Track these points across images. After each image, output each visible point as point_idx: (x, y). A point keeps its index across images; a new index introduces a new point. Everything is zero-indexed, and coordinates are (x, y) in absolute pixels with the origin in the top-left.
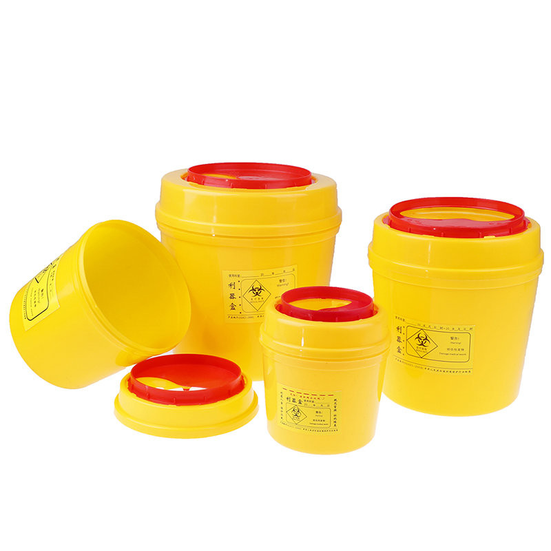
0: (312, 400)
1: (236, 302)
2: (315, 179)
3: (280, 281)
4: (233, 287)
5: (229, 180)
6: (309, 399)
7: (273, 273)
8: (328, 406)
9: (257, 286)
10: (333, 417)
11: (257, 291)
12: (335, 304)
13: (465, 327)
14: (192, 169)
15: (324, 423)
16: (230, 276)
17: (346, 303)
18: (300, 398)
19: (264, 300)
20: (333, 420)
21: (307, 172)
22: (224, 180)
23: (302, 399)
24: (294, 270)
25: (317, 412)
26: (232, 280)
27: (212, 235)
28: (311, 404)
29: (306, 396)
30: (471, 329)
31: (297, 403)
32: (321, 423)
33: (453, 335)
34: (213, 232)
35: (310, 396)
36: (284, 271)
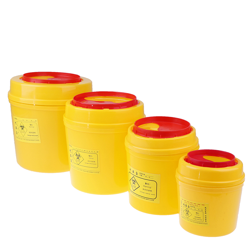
0: (194, 206)
3: (30, 125)
6: (193, 206)
8: (202, 210)
9: (22, 125)
10: (204, 217)
11: (22, 127)
13: (95, 151)
15: (200, 219)
18: (189, 205)
20: (204, 218)
23: (190, 205)
25: (196, 213)
28: (193, 208)
29: (191, 204)
30: (97, 152)
31: (187, 207)
32: (199, 219)
33: (90, 154)
35: (193, 204)
36: (31, 121)
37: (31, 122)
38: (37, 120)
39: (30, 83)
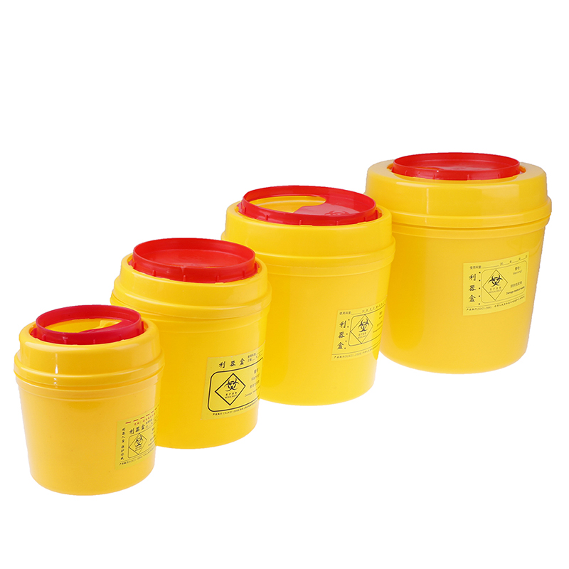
1: (475, 293)
4: (473, 279)
7: (511, 262)
11: (495, 281)
12: (103, 324)
16: (471, 267)
17: (116, 322)
19: (502, 289)
23: (144, 423)
24: (526, 257)
36: (520, 259)
37: (520, 261)
38: (527, 254)
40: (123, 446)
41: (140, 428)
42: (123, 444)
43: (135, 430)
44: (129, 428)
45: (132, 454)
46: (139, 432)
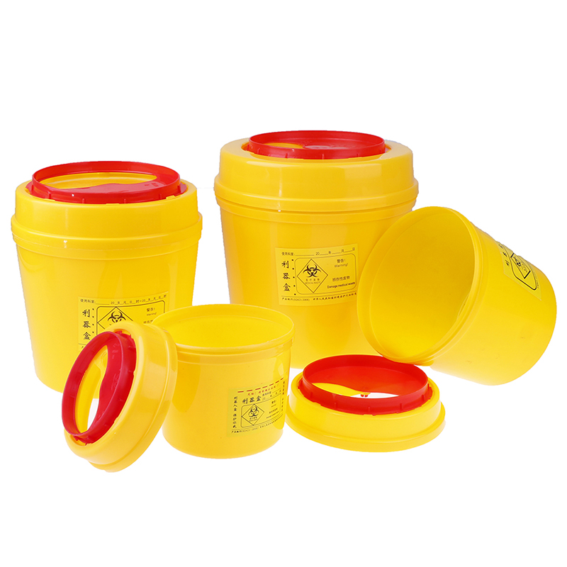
1: (290, 282)
2: (389, 148)
3: (338, 261)
4: (286, 266)
5: (295, 150)
7: (330, 252)
9: (312, 265)
11: (312, 271)
14: (254, 138)
16: (283, 253)
19: (321, 281)
21: (379, 140)
22: (290, 150)
23: (261, 395)
24: (354, 249)
26: (286, 258)
27: (277, 211)
33: (149, 306)
34: (279, 208)
35: (275, 384)
36: (343, 251)
37: (343, 253)
38: (355, 246)
39: (268, 160)
40: (235, 415)
41: (255, 399)
42: (235, 412)
43: (249, 400)
44: (241, 397)
45: (245, 423)
46: (254, 403)
